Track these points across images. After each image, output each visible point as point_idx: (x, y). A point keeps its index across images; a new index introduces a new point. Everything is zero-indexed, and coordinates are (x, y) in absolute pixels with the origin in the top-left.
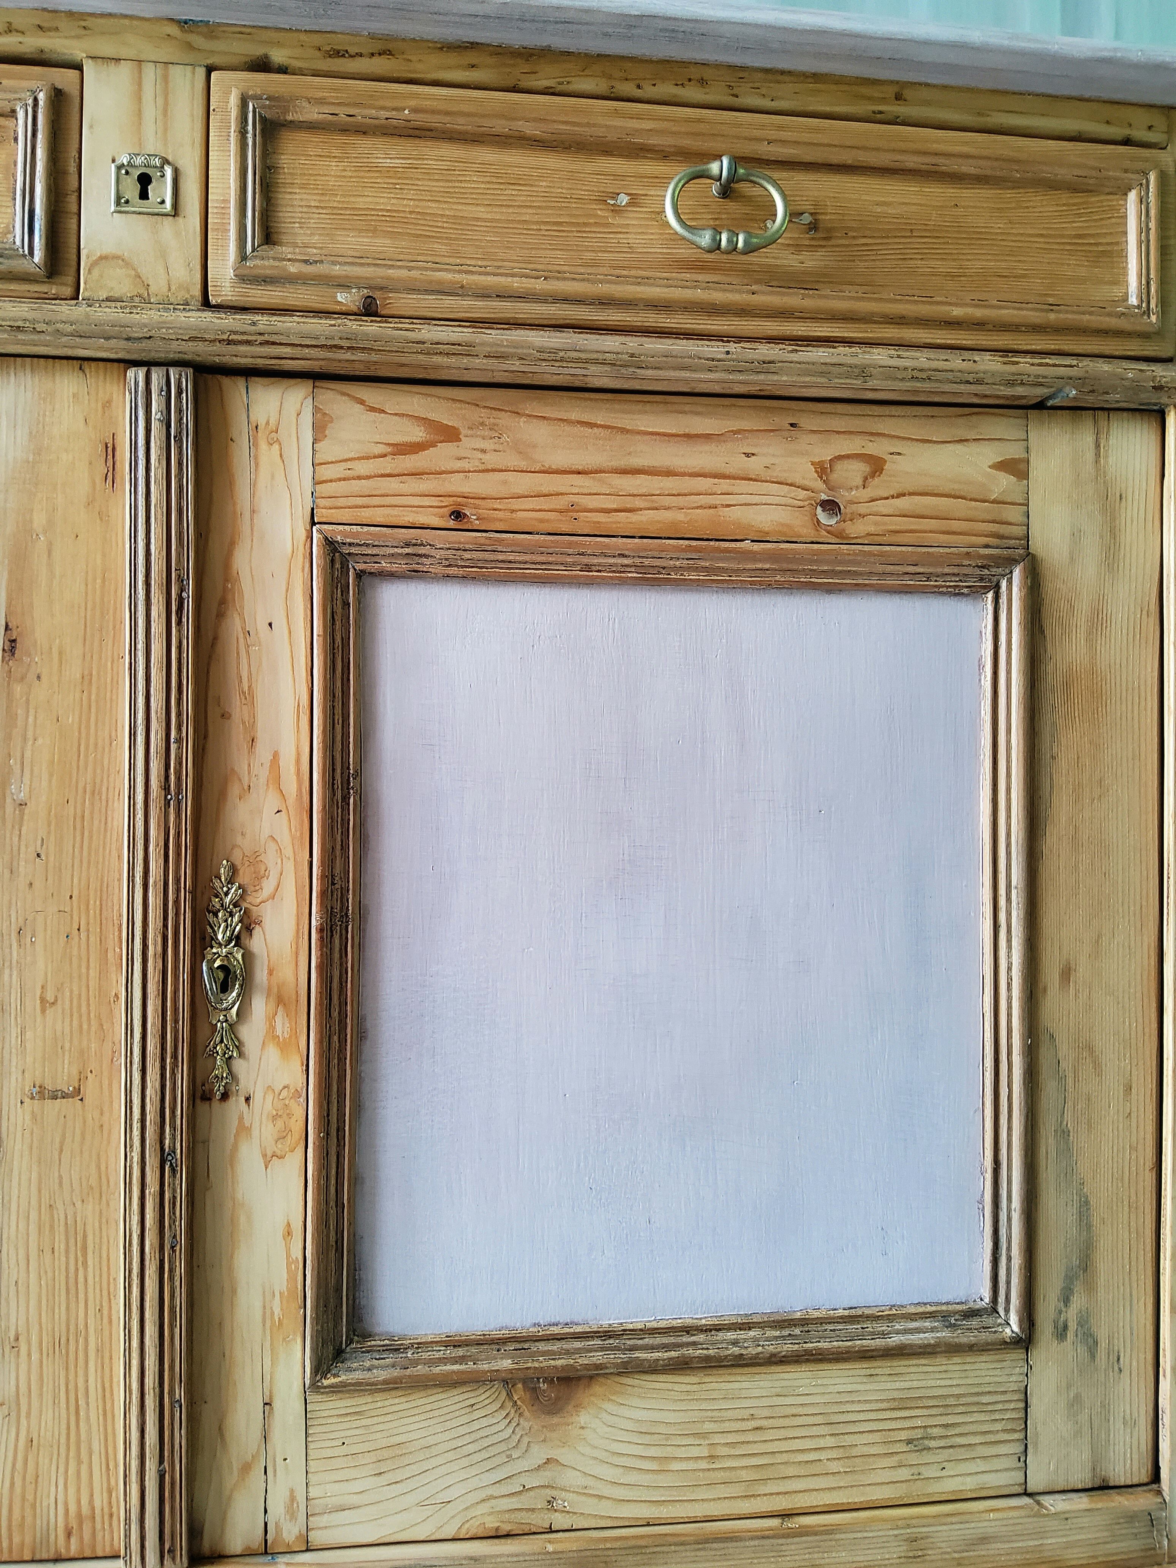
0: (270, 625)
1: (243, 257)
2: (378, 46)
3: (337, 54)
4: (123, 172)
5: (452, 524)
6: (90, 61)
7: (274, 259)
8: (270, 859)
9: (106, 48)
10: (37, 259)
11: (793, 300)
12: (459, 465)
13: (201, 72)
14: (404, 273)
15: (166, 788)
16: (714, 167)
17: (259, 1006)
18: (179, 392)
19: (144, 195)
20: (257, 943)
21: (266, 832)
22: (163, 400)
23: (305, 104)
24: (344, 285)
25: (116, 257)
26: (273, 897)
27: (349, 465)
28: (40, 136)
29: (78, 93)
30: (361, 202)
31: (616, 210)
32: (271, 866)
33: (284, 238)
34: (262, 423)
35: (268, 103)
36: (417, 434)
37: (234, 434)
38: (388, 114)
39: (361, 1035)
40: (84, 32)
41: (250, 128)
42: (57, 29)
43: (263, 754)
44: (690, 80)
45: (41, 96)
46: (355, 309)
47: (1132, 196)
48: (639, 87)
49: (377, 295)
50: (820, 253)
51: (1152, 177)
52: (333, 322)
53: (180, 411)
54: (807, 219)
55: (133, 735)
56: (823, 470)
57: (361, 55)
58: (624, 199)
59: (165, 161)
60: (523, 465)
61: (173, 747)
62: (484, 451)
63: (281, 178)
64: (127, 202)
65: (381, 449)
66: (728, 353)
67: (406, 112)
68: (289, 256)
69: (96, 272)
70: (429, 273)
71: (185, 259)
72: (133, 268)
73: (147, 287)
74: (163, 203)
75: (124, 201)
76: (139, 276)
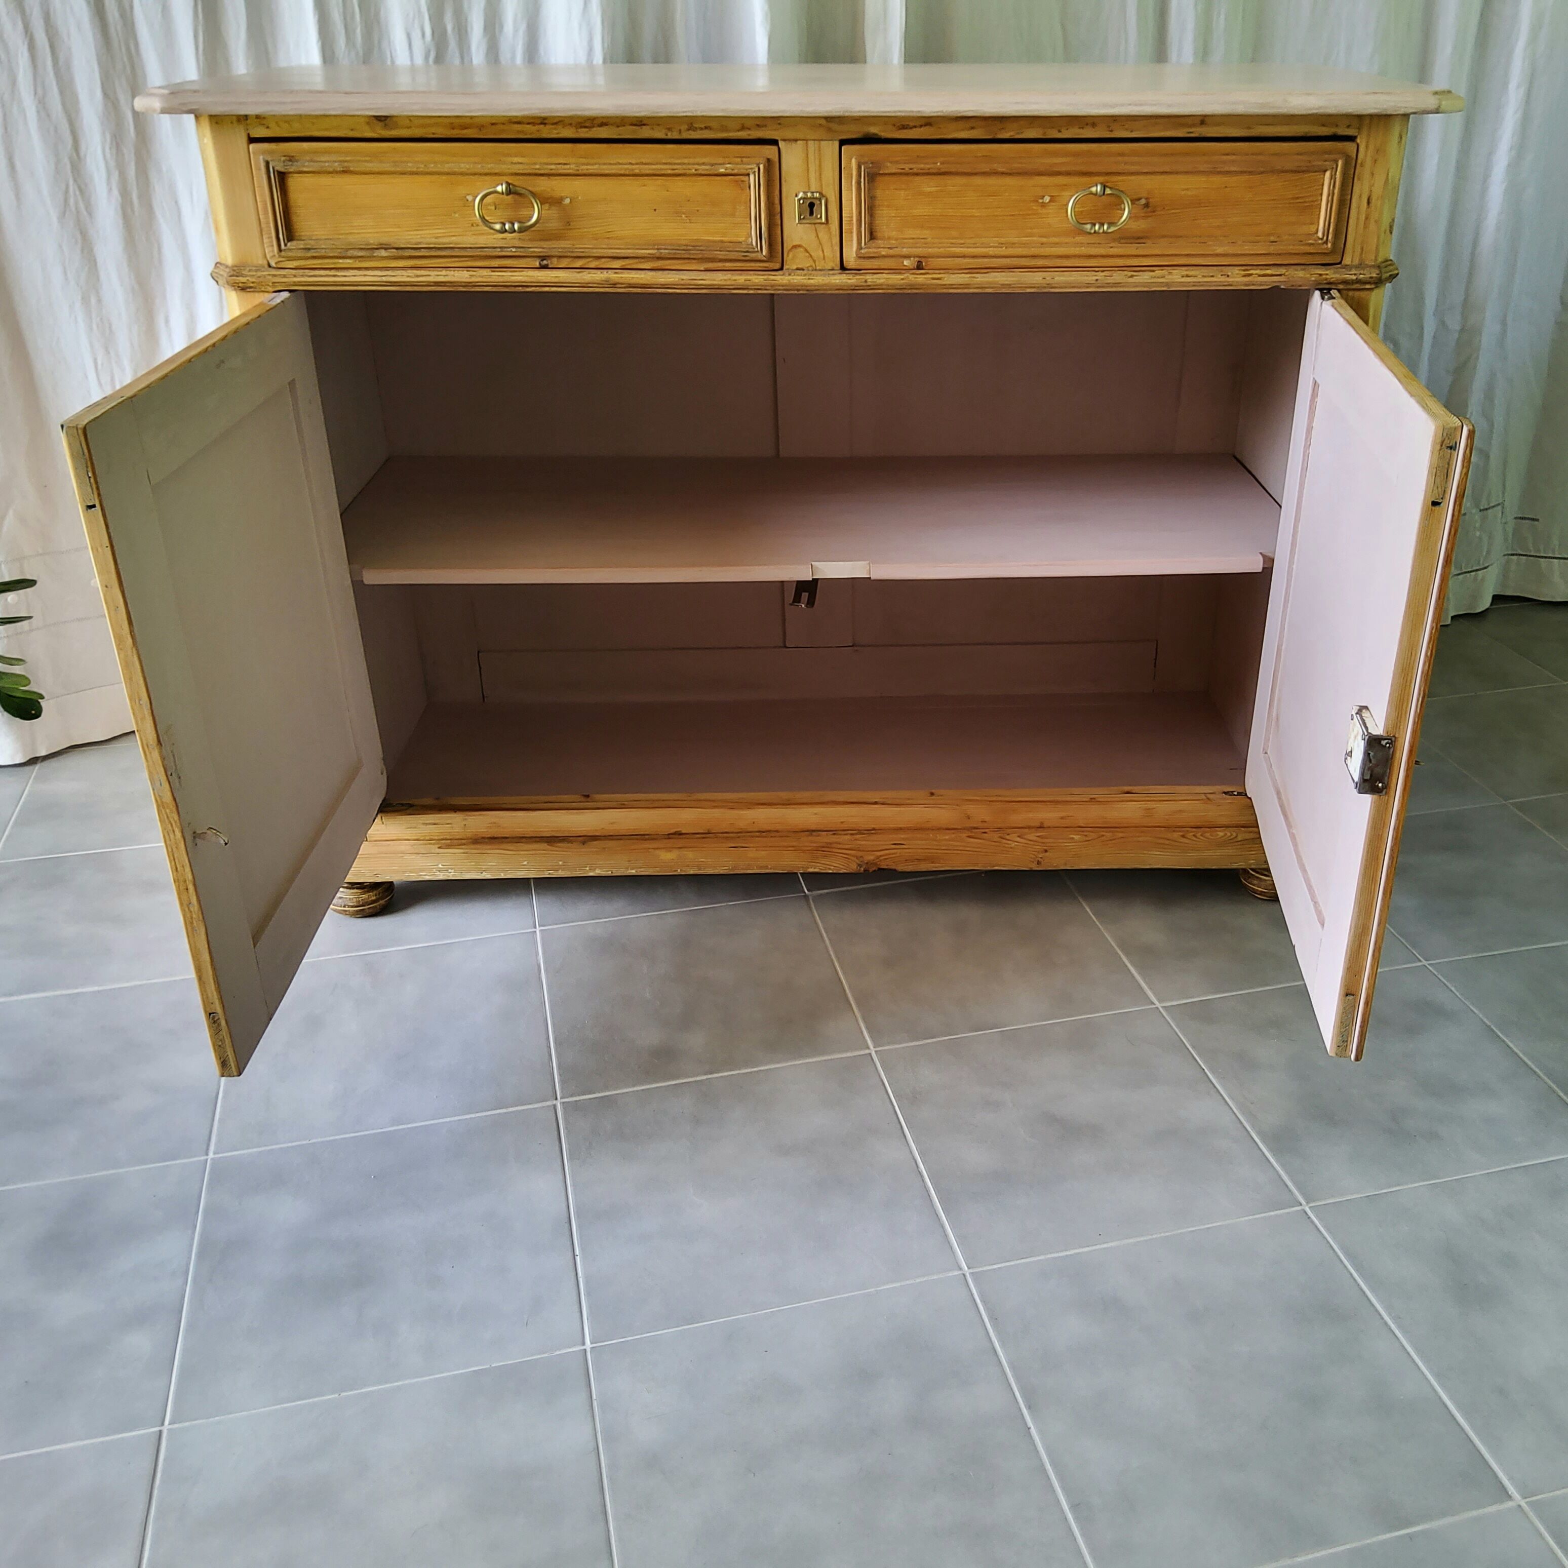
1: (860, 247)
2: (923, 122)
3: (904, 127)
4: (802, 201)
6: (783, 142)
7: (875, 248)
9: (790, 134)
10: (764, 253)
11: (1132, 249)
13: (837, 144)
14: (936, 250)
19: (811, 213)
23: (889, 164)
24: (907, 257)
25: (800, 246)
28: (762, 189)
29: (778, 159)
30: (916, 212)
31: (1043, 205)
33: (879, 235)
35: (871, 165)
38: (928, 166)
40: (779, 126)
41: (863, 180)
42: (766, 126)
44: (1087, 124)
45: (762, 166)
46: (911, 267)
47: (1328, 174)
48: (1060, 131)
49: (923, 260)
50: (1150, 219)
51: (1340, 163)
52: (902, 277)
54: (1143, 202)
57: (915, 127)
58: (1047, 199)
59: (821, 193)
63: (877, 203)
64: (804, 218)
66: (1097, 280)
67: (939, 164)
68: (882, 246)
69: (791, 255)
70: (948, 249)
71: (832, 246)
72: (808, 252)
73: (814, 261)
74: (821, 217)
75: (802, 217)
76: (811, 256)
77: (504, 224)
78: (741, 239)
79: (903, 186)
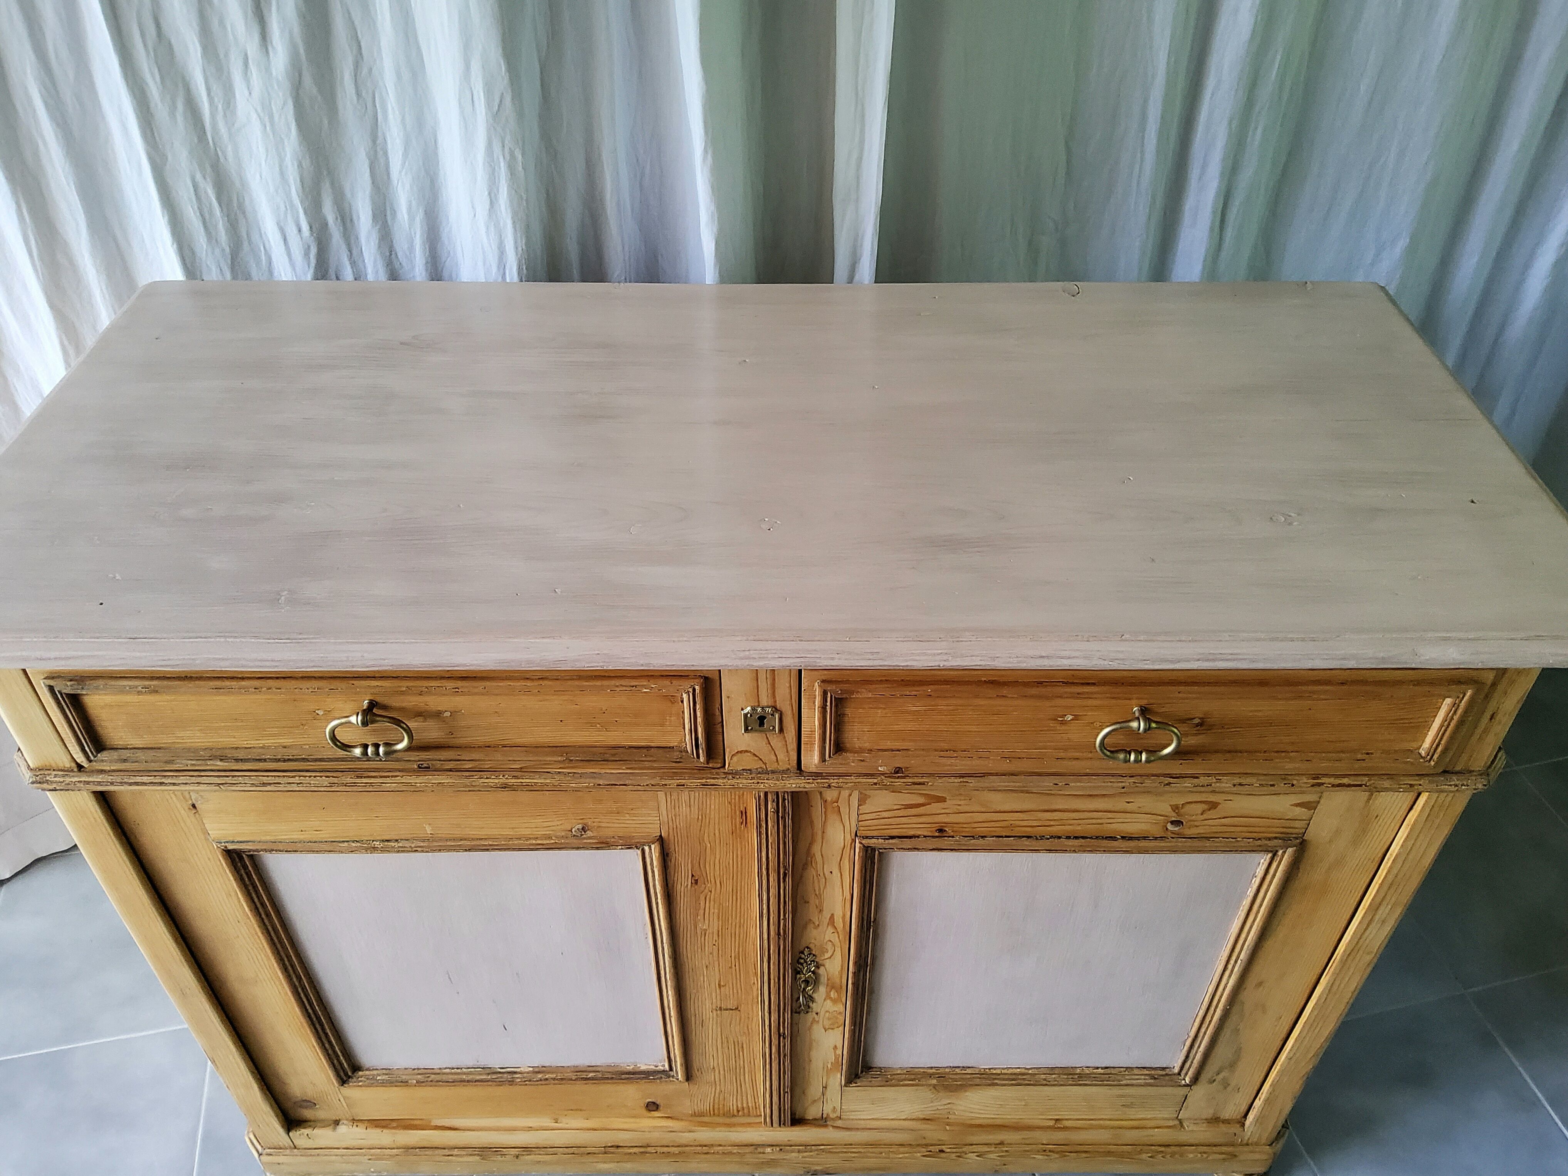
0: (831, 872)
1: (822, 757)
4: (749, 715)
5: (937, 834)
7: (843, 760)
8: (829, 946)
10: (702, 759)
12: (943, 811)
15: (779, 934)
16: (1134, 724)
17: (822, 989)
18: (784, 800)
19: (761, 725)
20: (821, 971)
21: (827, 938)
22: (775, 804)
23: (863, 690)
25: (746, 751)
26: (830, 958)
27: (878, 814)
28: (698, 707)
29: (718, 678)
31: (1064, 723)
32: (829, 948)
33: (848, 749)
34: (829, 799)
35: (840, 692)
36: (921, 800)
37: (813, 804)
38: (915, 693)
39: (872, 992)
41: (828, 704)
43: (826, 915)
45: (697, 687)
46: (888, 772)
47: (1448, 701)
49: (903, 768)
52: (875, 781)
53: (784, 807)
54: (1197, 721)
55: (761, 916)
56: (1175, 808)
58: (1069, 718)
59: (775, 709)
60: (983, 810)
61: (782, 922)
62: (960, 805)
63: (846, 719)
64: (752, 729)
65: (899, 807)
67: (929, 691)
68: (852, 759)
69: (735, 759)
71: (787, 752)
72: (757, 756)
73: (765, 764)
74: (774, 727)
75: (750, 728)
76: (761, 759)
77: (365, 747)
78: (672, 745)
79: (881, 706)
